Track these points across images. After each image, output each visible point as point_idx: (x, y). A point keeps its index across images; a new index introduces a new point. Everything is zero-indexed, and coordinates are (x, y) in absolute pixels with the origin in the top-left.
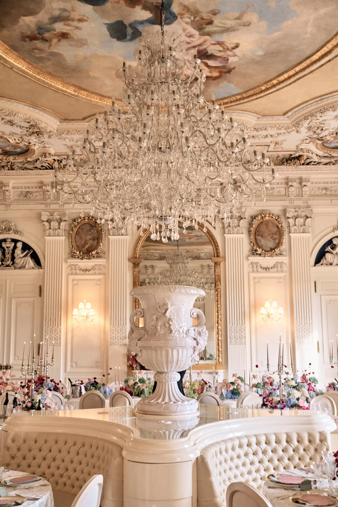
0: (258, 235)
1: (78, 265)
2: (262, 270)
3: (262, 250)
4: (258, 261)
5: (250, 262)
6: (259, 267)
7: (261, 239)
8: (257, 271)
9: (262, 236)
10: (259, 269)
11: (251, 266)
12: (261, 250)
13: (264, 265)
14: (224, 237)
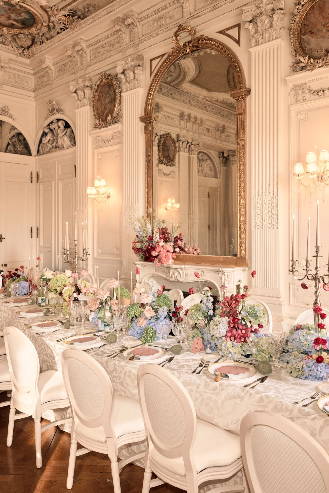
0: (305, 34)
1: (100, 136)
2: (313, 97)
3: (309, 58)
4: (303, 81)
5: (291, 86)
6: (306, 91)
7: (310, 37)
8: (304, 100)
9: (312, 33)
10: (308, 96)
11: (293, 93)
12: (307, 58)
13: (315, 87)
14: (250, 53)
